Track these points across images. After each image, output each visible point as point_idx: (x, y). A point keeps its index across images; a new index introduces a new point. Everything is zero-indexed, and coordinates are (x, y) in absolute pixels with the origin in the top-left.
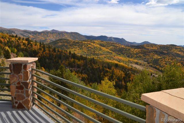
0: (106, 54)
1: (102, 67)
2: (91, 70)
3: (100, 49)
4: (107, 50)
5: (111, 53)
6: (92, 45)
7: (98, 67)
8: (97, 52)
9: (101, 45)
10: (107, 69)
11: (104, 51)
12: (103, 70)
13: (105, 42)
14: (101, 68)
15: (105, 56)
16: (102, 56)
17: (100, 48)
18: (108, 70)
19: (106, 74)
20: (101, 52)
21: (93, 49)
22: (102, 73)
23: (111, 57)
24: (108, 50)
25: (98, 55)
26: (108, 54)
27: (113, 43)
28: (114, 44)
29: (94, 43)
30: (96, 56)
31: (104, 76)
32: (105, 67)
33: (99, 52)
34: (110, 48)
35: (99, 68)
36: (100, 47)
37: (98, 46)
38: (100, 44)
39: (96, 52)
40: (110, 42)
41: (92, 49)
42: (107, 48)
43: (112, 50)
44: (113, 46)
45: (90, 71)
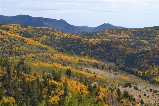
0: (34, 51)
1: (43, 77)
2: (20, 86)
3: (23, 42)
4: (36, 44)
5: (46, 49)
6: (4, 35)
7: (35, 78)
8: (17, 48)
9: (23, 34)
10: (53, 81)
11: (32, 45)
12: (46, 83)
13: (30, 27)
14: (41, 80)
15: (33, 55)
16: (28, 55)
17: (23, 39)
18: (55, 82)
19: (53, 92)
20: (24, 48)
21: (7, 42)
22: (45, 89)
23: (47, 57)
24: (39, 44)
25: (20, 55)
26: (39, 52)
27: (47, 30)
28: (49, 32)
29: (8, 30)
30: (17, 57)
31: (50, 97)
32: (48, 77)
33: (22, 47)
34: (41, 39)
35: (38, 80)
36: (22, 38)
37: (18, 36)
38: (21, 33)
39: (14, 49)
40: (40, 28)
41: (4, 42)
42: (35, 40)
43: (46, 44)
44: (48, 35)
45: (20, 89)
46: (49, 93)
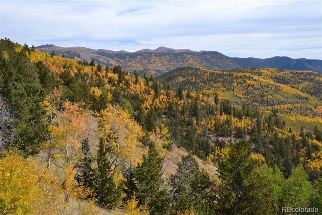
0: (291, 101)
1: (301, 135)
2: (271, 143)
3: (277, 90)
4: (294, 93)
5: (307, 99)
6: (255, 80)
7: (290, 134)
8: (270, 97)
9: (278, 79)
10: (315, 141)
11: (288, 93)
12: (304, 143)
13: (287, 72)
14: (298, 138)
15: (289, 106)
16: (282, 106)
17: (277, 86)
18: (318, 143)
19: (313, 154)
20: (278, 97)
21: (258, 89)
22: (303, 151)
23: (307, 109)
24: (298, 92)
25: (273, 105)
26: (297, 103)
27: (310, 74)
28: (312, 77)
29: (260, 74)
30: (269, 108)
31: (309, 160)
32: (307, 135)
33: (275, 95)
34: (301, 86)
35: (294, 137)
36: (277, 84)
37: (271, 82)
38: (276, 78)
39: (266, 98)
40: (300, 72)
41: (255, 89)
42: (293, 87)
43: (307, 92)
44: (311, 81)
45: (271, 146)
46: (308, 155)
